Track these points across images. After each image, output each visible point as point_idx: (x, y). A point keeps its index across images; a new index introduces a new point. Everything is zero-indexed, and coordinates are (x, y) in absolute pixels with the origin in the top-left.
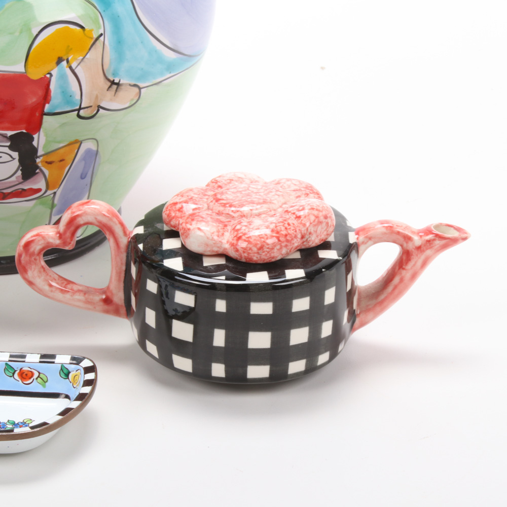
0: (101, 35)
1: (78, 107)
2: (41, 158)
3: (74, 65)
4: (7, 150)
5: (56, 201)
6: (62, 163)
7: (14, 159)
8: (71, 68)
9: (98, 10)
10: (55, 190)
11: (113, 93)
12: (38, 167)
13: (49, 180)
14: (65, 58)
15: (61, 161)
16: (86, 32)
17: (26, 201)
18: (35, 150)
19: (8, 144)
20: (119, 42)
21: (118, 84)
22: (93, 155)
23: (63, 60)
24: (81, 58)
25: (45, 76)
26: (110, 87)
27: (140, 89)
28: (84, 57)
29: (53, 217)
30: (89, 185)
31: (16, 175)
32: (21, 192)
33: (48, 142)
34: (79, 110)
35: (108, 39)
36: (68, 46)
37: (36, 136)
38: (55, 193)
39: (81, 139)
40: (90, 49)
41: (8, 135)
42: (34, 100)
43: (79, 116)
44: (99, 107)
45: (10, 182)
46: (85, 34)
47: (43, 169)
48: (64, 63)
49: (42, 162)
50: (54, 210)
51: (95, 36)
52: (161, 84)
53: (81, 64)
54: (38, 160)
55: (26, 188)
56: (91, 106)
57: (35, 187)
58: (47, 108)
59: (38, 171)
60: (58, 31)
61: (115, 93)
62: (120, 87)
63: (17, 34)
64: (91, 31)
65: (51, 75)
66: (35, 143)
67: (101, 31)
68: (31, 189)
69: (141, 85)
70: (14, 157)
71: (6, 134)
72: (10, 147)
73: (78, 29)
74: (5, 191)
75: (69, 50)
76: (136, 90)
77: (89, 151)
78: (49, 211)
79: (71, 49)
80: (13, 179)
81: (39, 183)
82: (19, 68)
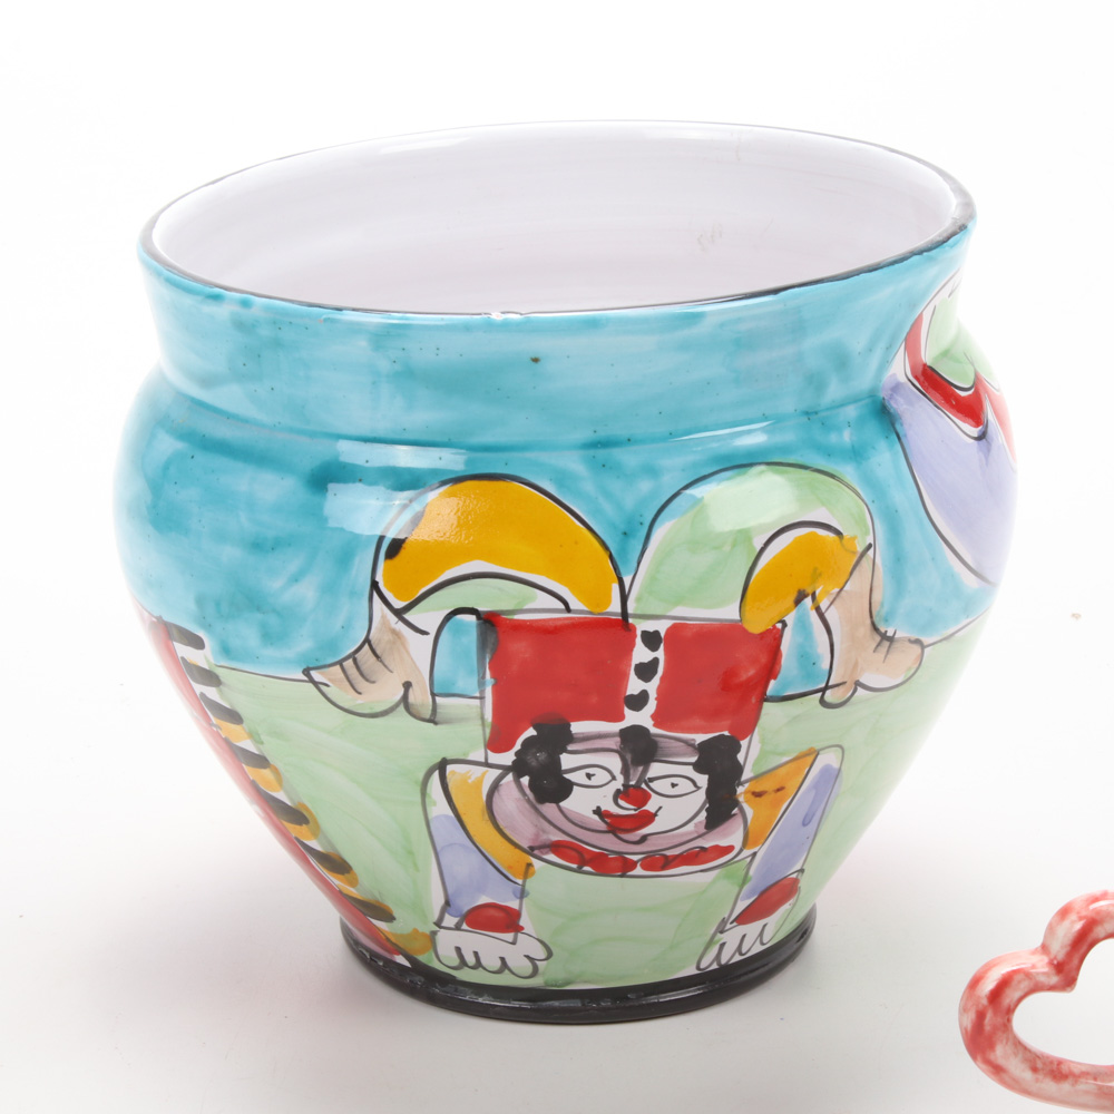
0: (870, 546)
1: (823, 685)
2: (747, 785)
3: (823, 606)
4: (689, 771)
5: (751, 872)
6: (779, 793)
7: (698, 788)
8: (818, 609)
9: (863, 500)
10: (755, 849)
11: (883, 656)
12: (736, 803)
13: (750, 831)
14: (810, 591)
15: (778, 790)
16: (844, 541)
17: (702, 871)
18: (739, 769)
19: (694, 759)
20: (898, 559)
21: (891, 640)
22: (832, 777)
23: (806, 596)
24: (837, 590)
25: (774, 626)
26: (879, 645)
27: (923, 647)
28: (841, 589)
29: (739, 903)
30: (811, 838)
31: (696, 820)
32: (697, 854)
33: (763, 754)
34: (823, 690)
35: (881, 555)
36: (815, 569)
37: (744, 743)
38: (754, 854)
39: (817, 746)
40: (851, 573)
41: (697, 742)
42: (752, 672)
43: (822, 702)
44: (858, 684)
45: (682, 835)
46: (843, 546)
47: (746, 807)
48: (808, 601)
49: (746, 792)
50: (746, 888)
51: (860, 549)
52: (953, 638)
53: (836, 602)
54: (740, 790)
55: (707, 845)
56: (844, 683)
57: (723, 843)
58: (773, 687)
59: (736, 811)
60: (798, 541)
61: (886, 657)
62: (895, 645)
63: (727, 548)
64: (854, 538)
65: (785, 625)
66: (741, 757)
67: (870, 540)
68: (716, 847)
69: (926, 640)
70: (699, 785)
71: (694, 740)
72: (698, 767)
73: (831, 535)
74: (669, 853)
75: (816, 576)
76: (917, 649)
77: (826, 770)
78: (737, 889)
79: (820, 574)
80: (690, 827)
81: (731, 835)
82: (730, 612)
